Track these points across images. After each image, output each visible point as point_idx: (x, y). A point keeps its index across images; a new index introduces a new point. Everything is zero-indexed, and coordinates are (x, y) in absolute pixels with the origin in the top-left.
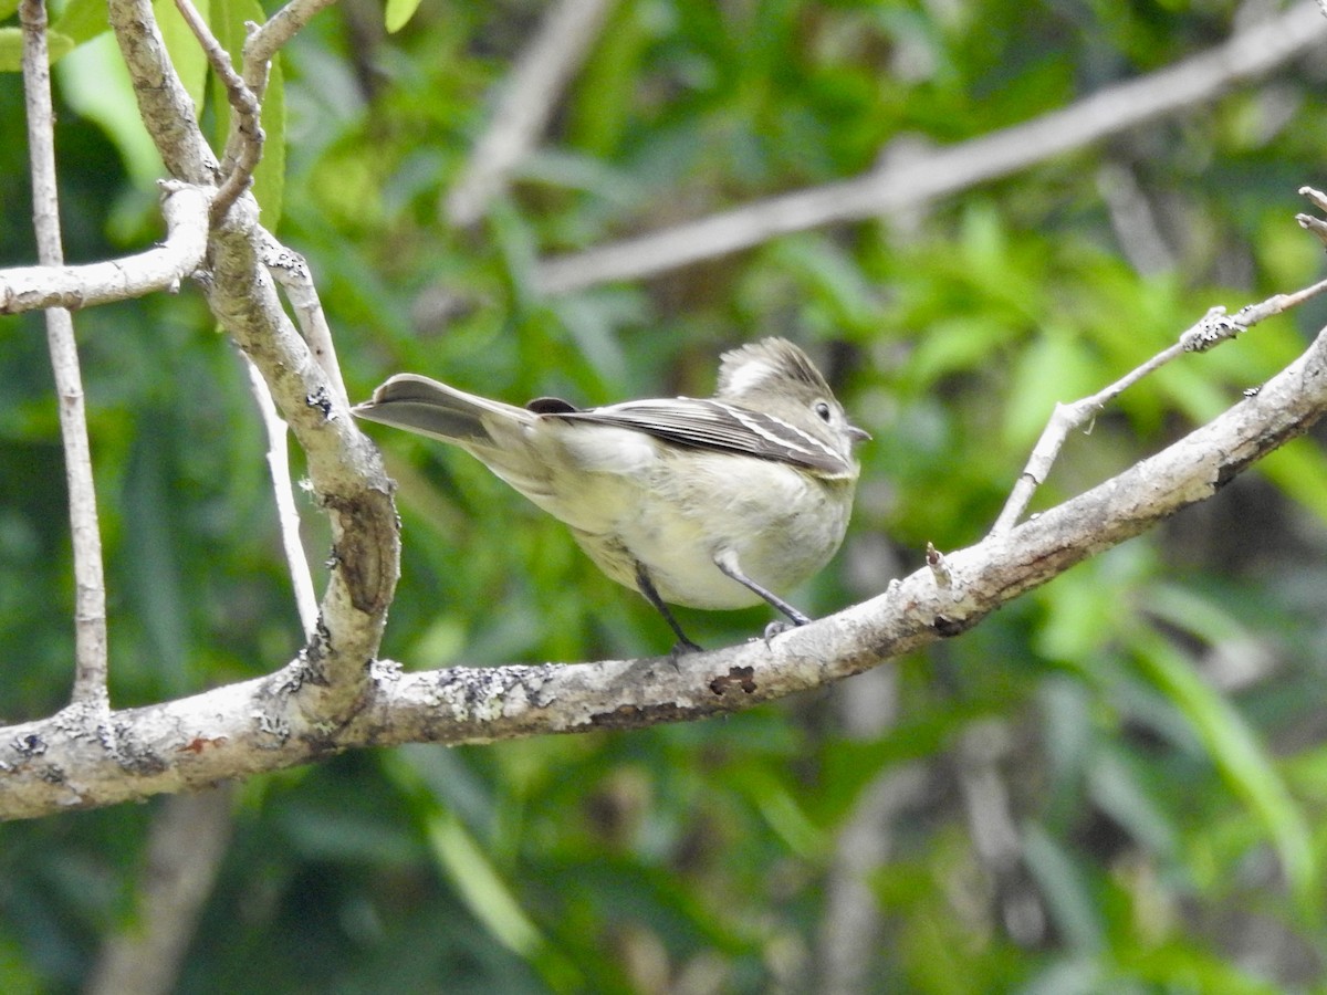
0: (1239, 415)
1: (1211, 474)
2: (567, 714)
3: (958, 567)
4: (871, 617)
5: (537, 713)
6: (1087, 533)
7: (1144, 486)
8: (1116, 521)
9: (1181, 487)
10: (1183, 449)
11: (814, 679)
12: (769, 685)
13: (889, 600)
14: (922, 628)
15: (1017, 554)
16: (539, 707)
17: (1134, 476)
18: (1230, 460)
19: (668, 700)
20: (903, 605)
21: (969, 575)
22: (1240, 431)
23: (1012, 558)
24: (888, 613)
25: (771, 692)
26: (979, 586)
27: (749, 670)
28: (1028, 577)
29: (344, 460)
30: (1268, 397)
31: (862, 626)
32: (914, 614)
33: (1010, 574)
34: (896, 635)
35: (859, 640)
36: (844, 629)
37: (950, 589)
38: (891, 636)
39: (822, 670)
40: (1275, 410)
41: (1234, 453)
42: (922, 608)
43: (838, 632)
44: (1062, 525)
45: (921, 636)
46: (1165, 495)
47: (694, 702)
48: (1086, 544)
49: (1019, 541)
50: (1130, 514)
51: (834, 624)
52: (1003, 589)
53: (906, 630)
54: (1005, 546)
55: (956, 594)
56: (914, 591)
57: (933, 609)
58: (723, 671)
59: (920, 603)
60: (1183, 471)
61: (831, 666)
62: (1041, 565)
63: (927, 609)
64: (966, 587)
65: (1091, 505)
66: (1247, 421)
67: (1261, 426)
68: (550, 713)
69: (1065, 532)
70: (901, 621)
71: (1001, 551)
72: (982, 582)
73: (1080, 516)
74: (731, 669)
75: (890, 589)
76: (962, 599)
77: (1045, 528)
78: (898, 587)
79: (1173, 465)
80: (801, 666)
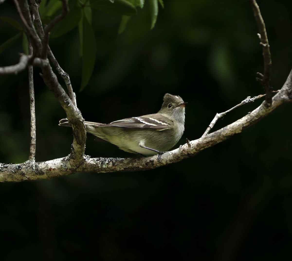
0: (247, 117)
1: (241, 128)
2: (119, 168)
3: (192, 143)
4: (176, 152)
5: (114, 167)
6: (217, 138)
7: (228, 130)
8: (222, 136)
9: (235, 130)
10: (236, 123)
11: (165, 164)
12: (156, 164)
13: (179, 149)
14: (185, 155)
15: (204, 141)
16: (114, 166)
17: (226, 128)
18: (244, 126)
19: (138, 166)
20: (182, 150)
21: (194, 145)
22: (247, 120)
23: (203, 142)
24: (179, 151)
25: (157, 166)
26: (196, 147)
27: (153, 161)
28: (205, 146)
29: (73, 114)
30: (252, 114)
31: (174, 154)
32: (184, 152)
33: (202, 145)
34: (180, 156)
35: (173, 156)
36: (171, 154)
37: (191, 147)
38: (179, 156)
39: (166, 162)
40: (253, 116)
41: (245, 124)
42: (185, 151)
43: (170, 155)
44: (212, 136)
45: (185, 156)
46: (232, 132)
47: (143, 167)
48: (217, 140)
49: (204, 139)
50: (225, 135)
51: (169, 153)
52: (201, 148)
53: (182, 155)
54: (202, 140)
55: (192, 149)
56: (184, 147)
57: (187, 151)
58: (148, 161)
59: (185, 150)
60: (235, 127)
61: (168, 161)
62: (208, 144)
63: (186, 151)
64: (194, 147)
65: (218, 133)
66: (248, 118)
67: (251, 119)
68: (116, 167)
69: (213, 138)
70: (181, 153)
71: (201, 141)
72: (197, 147)
73: (216, 135)
74: (150, 161)
75: (180, 147)
76: (193, 150)
77: (209, 137)
78: (181, 146)
79: (234, 126)
80: (163, 161)
